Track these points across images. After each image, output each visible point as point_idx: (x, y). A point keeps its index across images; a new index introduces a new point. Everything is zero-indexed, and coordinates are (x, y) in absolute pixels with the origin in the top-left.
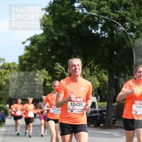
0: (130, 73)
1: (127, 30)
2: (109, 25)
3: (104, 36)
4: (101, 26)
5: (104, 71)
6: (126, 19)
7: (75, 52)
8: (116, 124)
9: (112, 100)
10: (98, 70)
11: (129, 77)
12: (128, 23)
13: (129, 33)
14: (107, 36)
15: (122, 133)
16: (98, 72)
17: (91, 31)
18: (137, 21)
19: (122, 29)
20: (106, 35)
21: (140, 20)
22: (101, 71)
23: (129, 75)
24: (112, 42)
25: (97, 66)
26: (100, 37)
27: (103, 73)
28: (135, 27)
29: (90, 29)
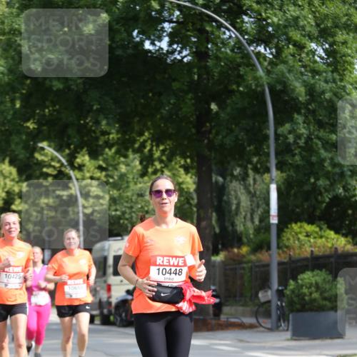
0: (259, 166)
1: (246, 37)
2: (193, 24)
3: (179, 57)
4: (170, 30)
5: (182, 162)
6: (244, 5)
7: (95, 108)
8: (223, 318)
9: (211, 247)
10: (164, 158)
11: (257, 177)
12: (251, 17)
13: (252, 48)
14: (190, 58)
15: (241, 341)
16: (166, 166)
17: (142, 43)
18: (278, 12)
19: (233, 36)
20: (185, 56)
21: (285, 8)
22: (173, 163)
23: (256, 170)
24: (205, 76)
25: (161, 148)
26: (169, 61)
27: (180, 167)
28: (270, 29)
29: (138, 39)
